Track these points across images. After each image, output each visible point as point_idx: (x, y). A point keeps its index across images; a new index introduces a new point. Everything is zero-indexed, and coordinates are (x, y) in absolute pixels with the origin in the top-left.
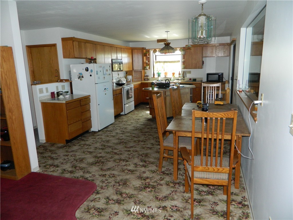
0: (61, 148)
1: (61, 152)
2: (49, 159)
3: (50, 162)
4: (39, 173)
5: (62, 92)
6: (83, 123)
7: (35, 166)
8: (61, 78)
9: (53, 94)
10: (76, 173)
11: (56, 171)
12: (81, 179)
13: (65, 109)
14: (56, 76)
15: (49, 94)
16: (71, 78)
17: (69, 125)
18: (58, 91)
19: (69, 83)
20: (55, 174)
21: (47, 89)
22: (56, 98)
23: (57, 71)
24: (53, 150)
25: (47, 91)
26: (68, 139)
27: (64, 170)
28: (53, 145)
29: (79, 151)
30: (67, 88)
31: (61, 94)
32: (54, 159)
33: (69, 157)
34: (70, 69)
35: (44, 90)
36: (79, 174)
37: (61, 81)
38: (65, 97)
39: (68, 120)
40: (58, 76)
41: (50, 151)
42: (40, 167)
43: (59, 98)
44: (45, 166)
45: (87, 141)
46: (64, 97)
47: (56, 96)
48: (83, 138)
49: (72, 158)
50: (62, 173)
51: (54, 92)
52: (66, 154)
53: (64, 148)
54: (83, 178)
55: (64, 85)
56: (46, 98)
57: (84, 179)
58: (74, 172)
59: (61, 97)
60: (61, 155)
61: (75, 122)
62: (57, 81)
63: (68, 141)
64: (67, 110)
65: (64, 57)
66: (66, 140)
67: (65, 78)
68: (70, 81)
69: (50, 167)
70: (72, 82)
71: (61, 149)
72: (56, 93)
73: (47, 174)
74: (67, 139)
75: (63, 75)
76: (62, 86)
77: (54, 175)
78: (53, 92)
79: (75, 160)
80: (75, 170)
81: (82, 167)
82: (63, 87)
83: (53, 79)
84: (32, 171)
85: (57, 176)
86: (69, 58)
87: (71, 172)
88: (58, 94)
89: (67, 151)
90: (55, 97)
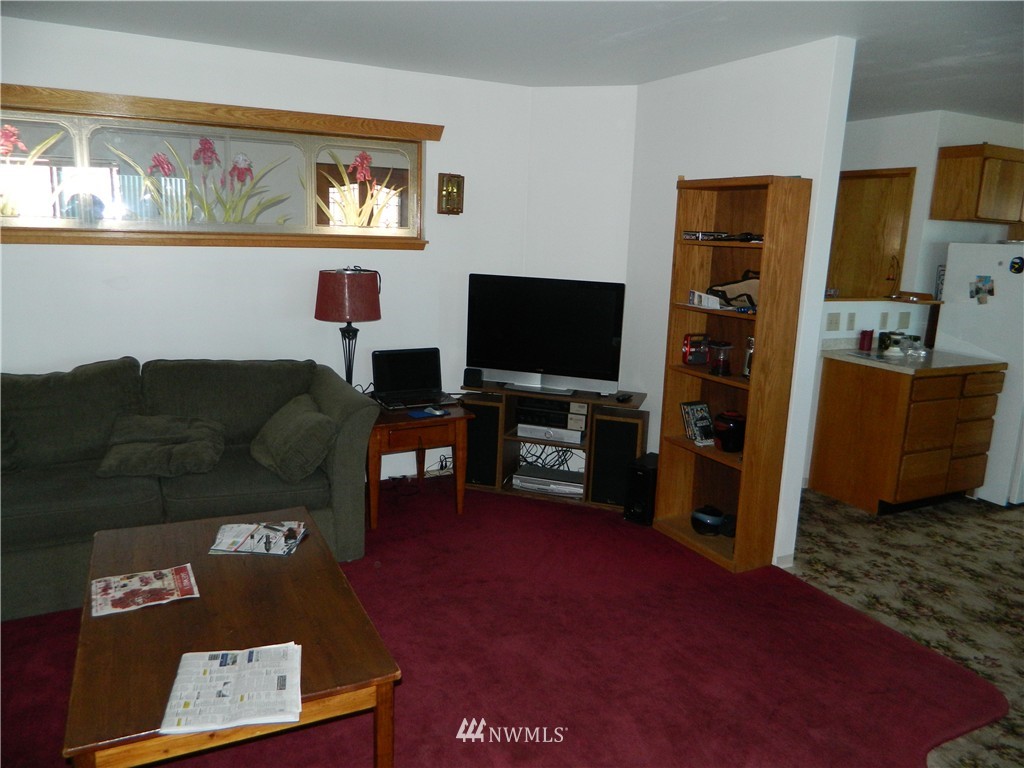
0: (859, 521)
1: (863, 538)
2: (822, 544)
3: (826, 555)
4: (794, 576)
5: (902, 334)
6: (953, 458)
7: (784, 549)
8: (904, 287)
9: (866, 336)
10: (921, 624)
11: (846, 590)
12: (941, 652)
13: (904, 398)
14: (888, 279)
15: (854, 335)
16: (939, 290)
17: (904, 453)
18: (887, 331)
19: (929, 306)
20: (844, 599)
21: (852, 317)
22: (874, 353)
23: (897, 263)
24: (832, 522)
25: (851, 326)
26: (888, 499)
27: (876, 598)
28: (832, 504)
29: (928, 553)
30: (916, 326)
31: (897, 343)
32: (839, 550)
33: (889, 561)
34: (946, 259)
35: (844, 322)
36: (931, 633)
37: (903, 297)
38: (906, 354)
39: (905, 438)
40: (895, 278)
41: (825, 521)
42: (795, 558)
43: (886, 353)
44: (809, 563)
45: (959, 528)
46: (902, 354)
47: (875, 344)
48: (941, 514)
49: (903, 572)
50: (870, 606)
51: (872, 332)
52: (877, 546)
53: (871, 526)
54: (950, 654)
55: (908, 314)
56: (842, 347)
57: (952, 657)
58: (913, 621)
59: (894, 351)
60: (863, 545)
61: (929, 450)
62: (888, 298)
63: (885, 508)
64: (911, 401)
65: (935, 214)
66: (881, 503)
67: (918, 289)
68: (935, 302)
69: (826, 571)
70: (942, 306)
71: (860, 527)
72: (876, 335)
73: (817, 590)
74: (886, 499)
75: (914, 279)
76: (902, 314)
77: (843, 601)
78: (869, 329)
79: (912, 578)
80: (915, 614)
81: (940, 612)
82: (904, 319)
83: (871, 286)
84: (775, 562)
85: (852, 608)
86: (951, 220)
87: (901, 615)
88: (886, 340)
89: (881, 541)
90: (869, 349)
